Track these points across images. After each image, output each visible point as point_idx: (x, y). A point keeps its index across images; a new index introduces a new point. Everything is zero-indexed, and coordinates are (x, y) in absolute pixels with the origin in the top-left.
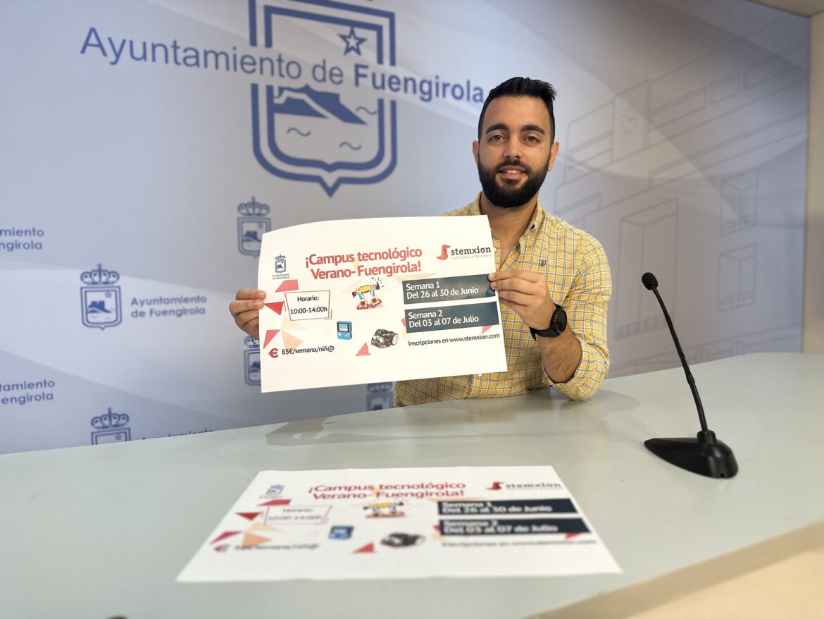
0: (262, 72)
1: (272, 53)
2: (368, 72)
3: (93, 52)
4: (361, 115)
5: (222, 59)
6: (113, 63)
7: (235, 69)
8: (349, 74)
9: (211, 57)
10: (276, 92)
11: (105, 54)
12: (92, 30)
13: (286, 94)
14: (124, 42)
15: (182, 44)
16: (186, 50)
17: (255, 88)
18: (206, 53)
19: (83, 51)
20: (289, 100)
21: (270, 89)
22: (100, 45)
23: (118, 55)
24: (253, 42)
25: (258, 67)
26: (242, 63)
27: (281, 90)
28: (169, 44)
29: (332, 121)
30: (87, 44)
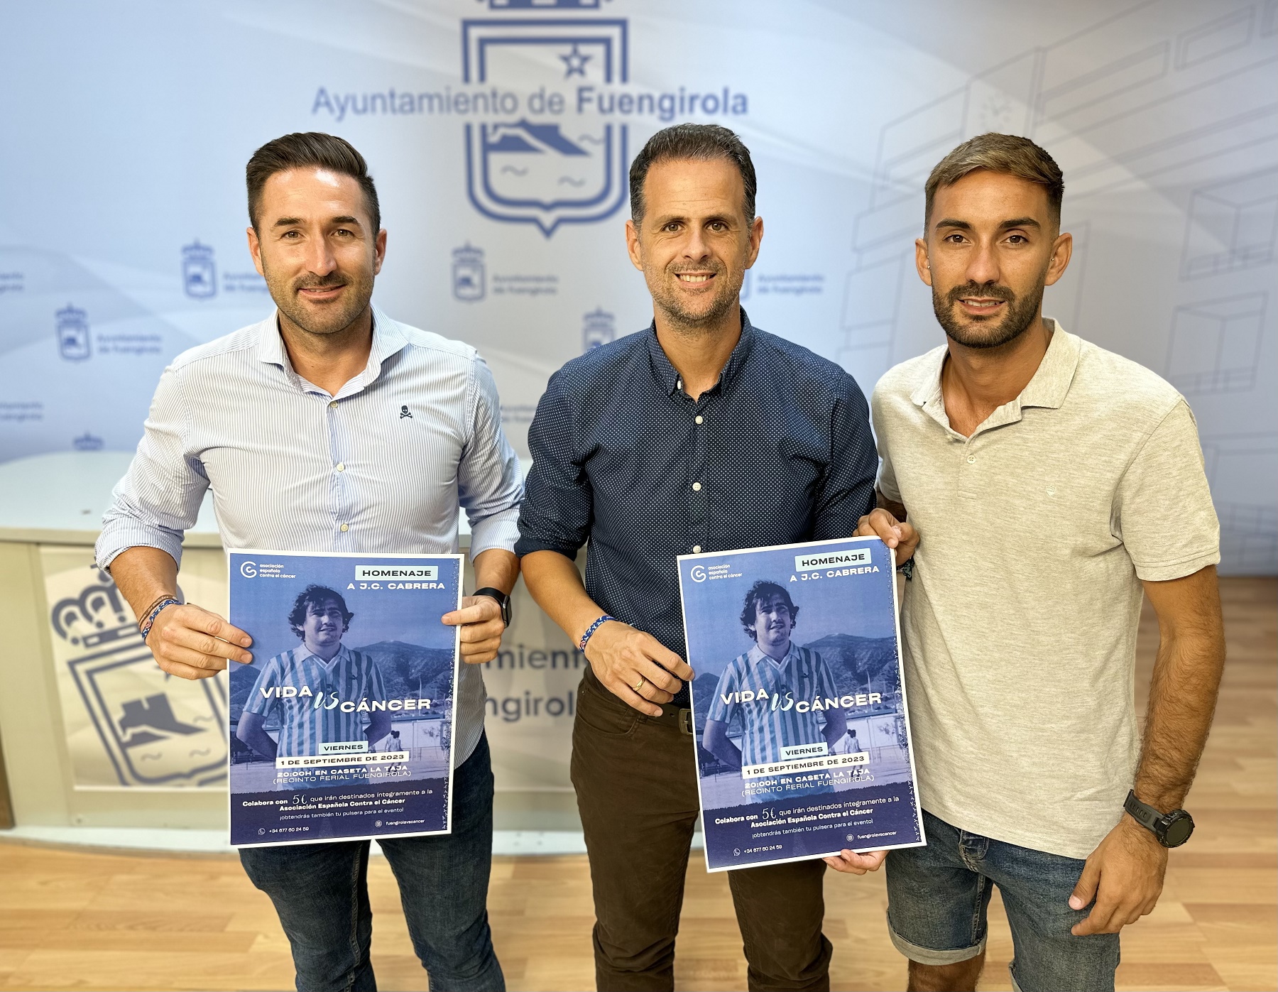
0: (475, 111)
1: (486, 89)
2: (594, 95)
4: (585, 145)
7: (449, 110)
8: (571, 99)
10: (490, 130)
11: (331, 111)
12: (322, 92)
13: (502, 131)
14: (348, 97)
15: (399, 92)
16: (402, 97)
18: (421, 98)
20: (504, 137)
21: (484, 128)
22: (328, 104)
23: (343, 110)
24: (466, 78)
25: (471, 105)
27: (496, 127)
28: (387, 94)
29: (551, 157)
30: (317, 104)
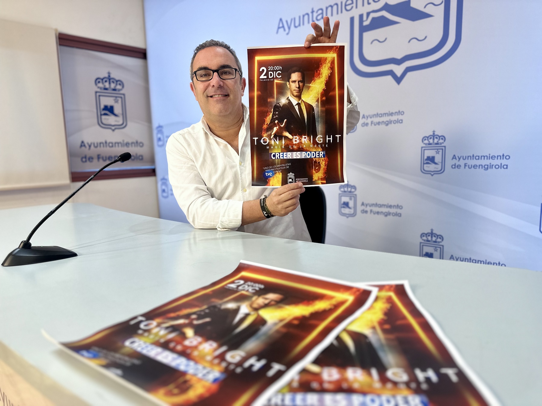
0: (357, 7)
3: (281, 30)
4: (428, 9)
5: (335, 7)
6: (288, 34)
7: (342, 12)
9: (330, 9)
10: (365, 18)
11: (285, 30)
12: (281, 20)
13: (372, 15)
14: (292, 20)
15: (315, 10)
16: (317, 12)
17: (352, 19)
18: (327, 8)
19: (277, 32)
20: (373, 19)
21: (361, 16)
22: (283, 27)
23: (289, 28)
25: (354, 5)
26: (346, 5)
27: (368, 14)
28: (309, 12)
30: (279, 28)
